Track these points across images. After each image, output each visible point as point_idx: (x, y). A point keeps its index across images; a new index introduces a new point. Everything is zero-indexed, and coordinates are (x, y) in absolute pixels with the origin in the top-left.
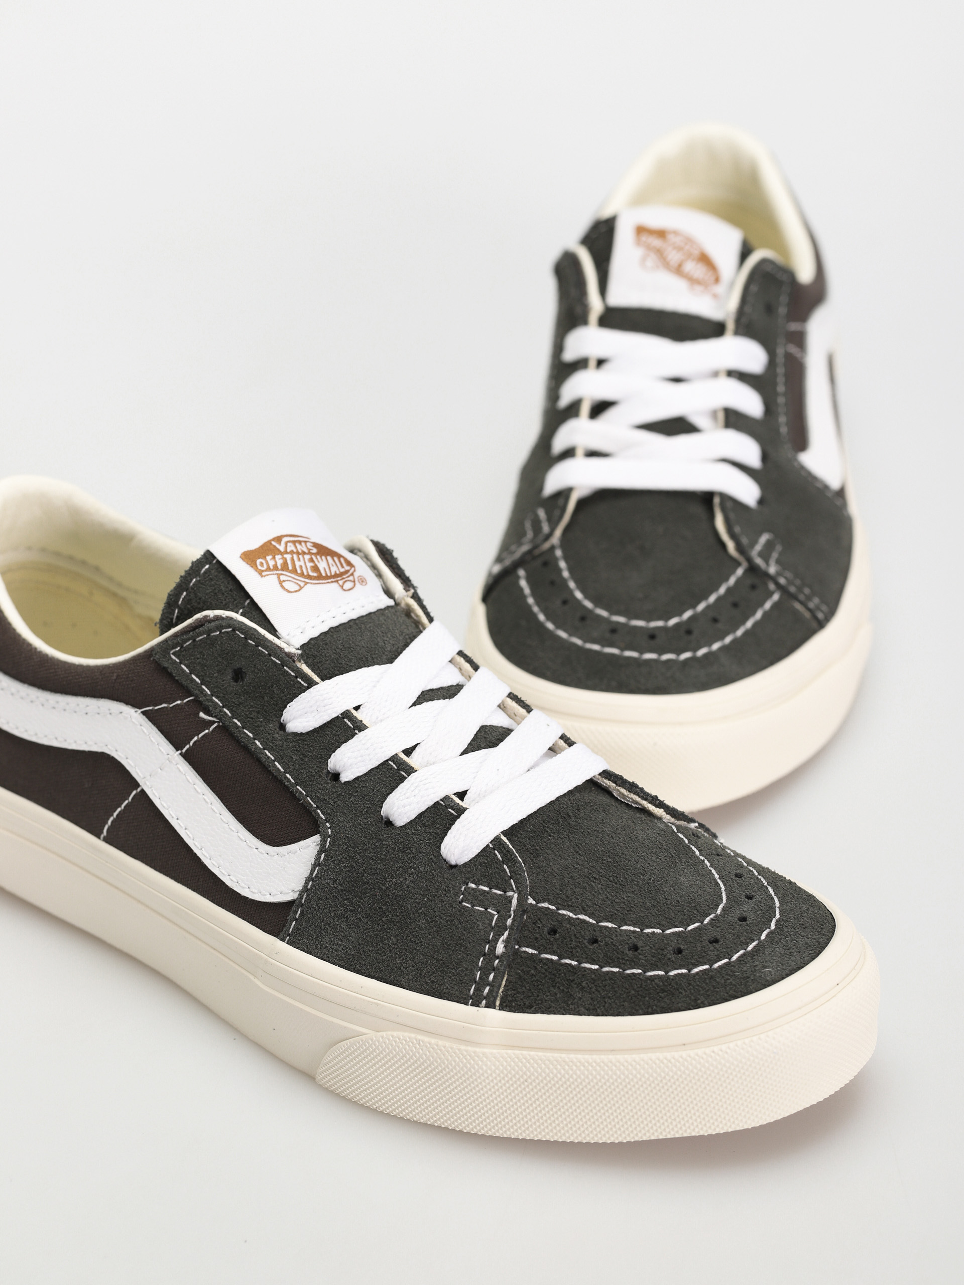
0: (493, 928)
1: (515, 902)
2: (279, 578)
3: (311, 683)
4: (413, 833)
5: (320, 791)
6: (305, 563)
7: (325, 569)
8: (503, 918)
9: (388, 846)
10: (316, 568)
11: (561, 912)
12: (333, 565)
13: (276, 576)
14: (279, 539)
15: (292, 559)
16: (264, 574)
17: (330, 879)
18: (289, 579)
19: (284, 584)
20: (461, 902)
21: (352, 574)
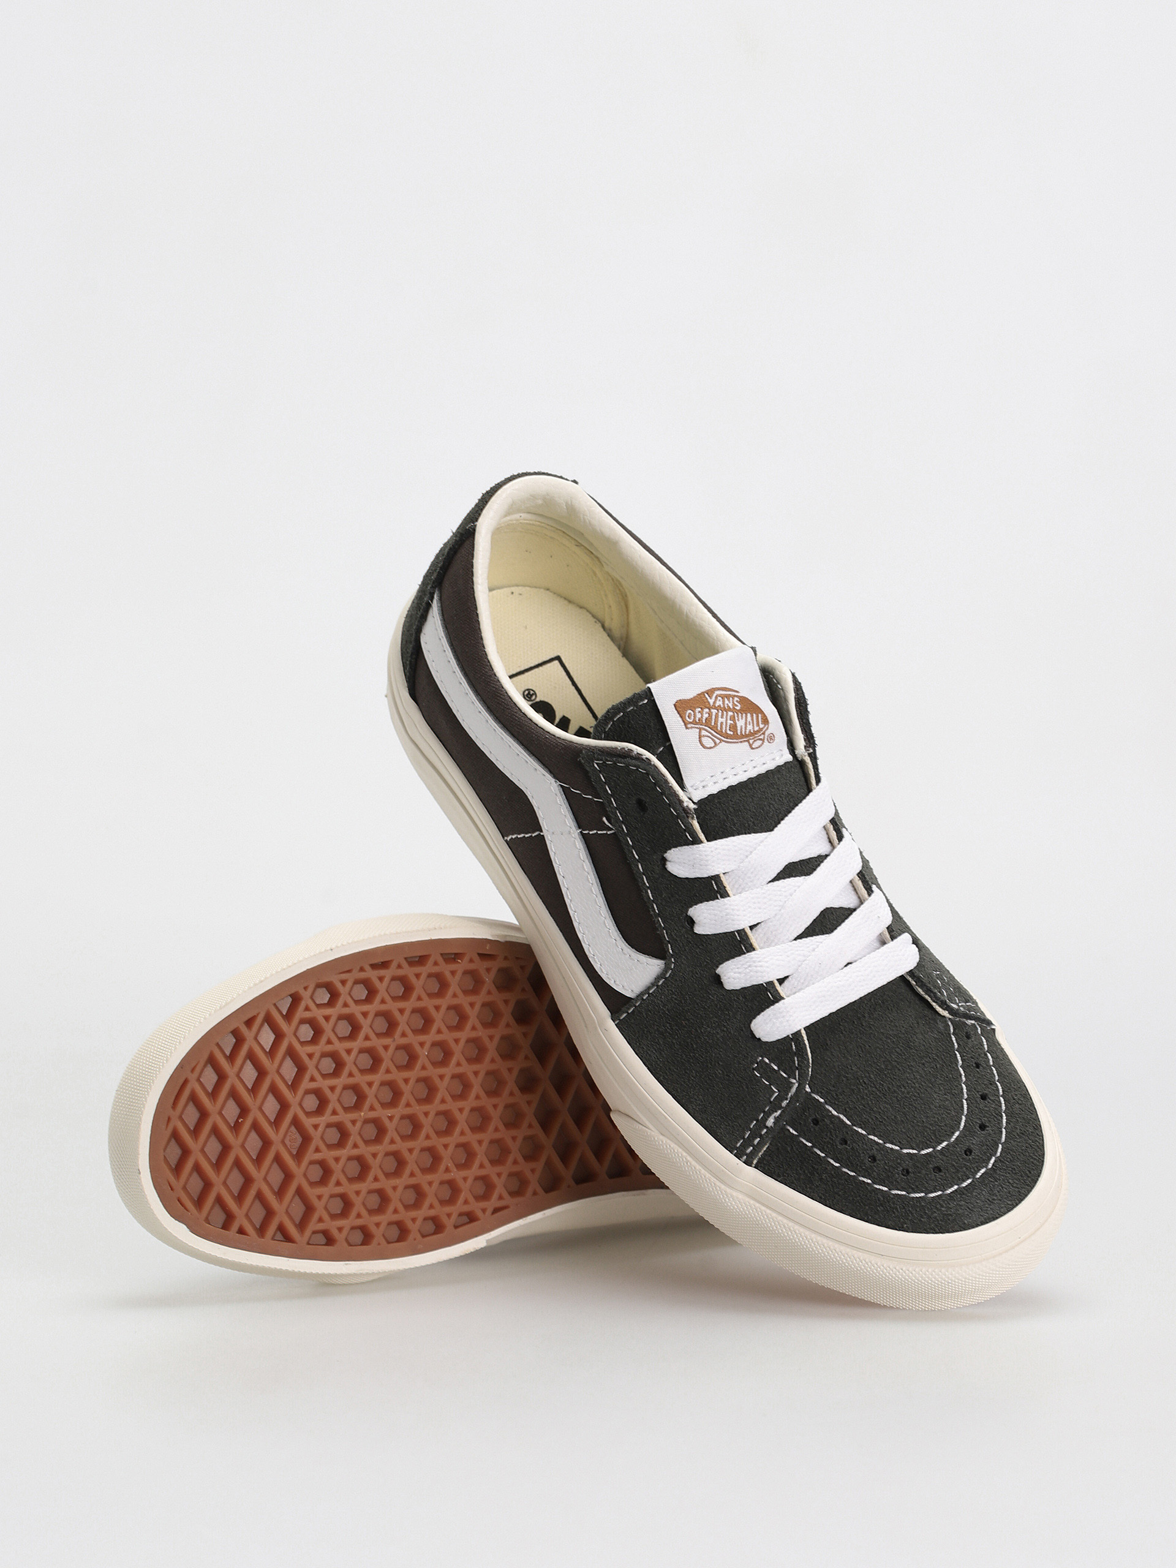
0: (771, 1102)
1: (794, 1090)
2: (700, 732)
3: (696, 841)
4: (734, 1000)
5: (675, 931)
6: (727, 720)
7: (741, 727)
8: (780, 1098)
9: (713, 1001)
10: (734, 727)
11: (827, 1107)
12: (750, 724)
13: (698, 730)
14: (710, 692)
15: (717, 715)
16: (689, 726)
17: (662, 1001)
18: (710, 735)
19: (703, 739)
20: (754, 1069)
21: (764, 734)
